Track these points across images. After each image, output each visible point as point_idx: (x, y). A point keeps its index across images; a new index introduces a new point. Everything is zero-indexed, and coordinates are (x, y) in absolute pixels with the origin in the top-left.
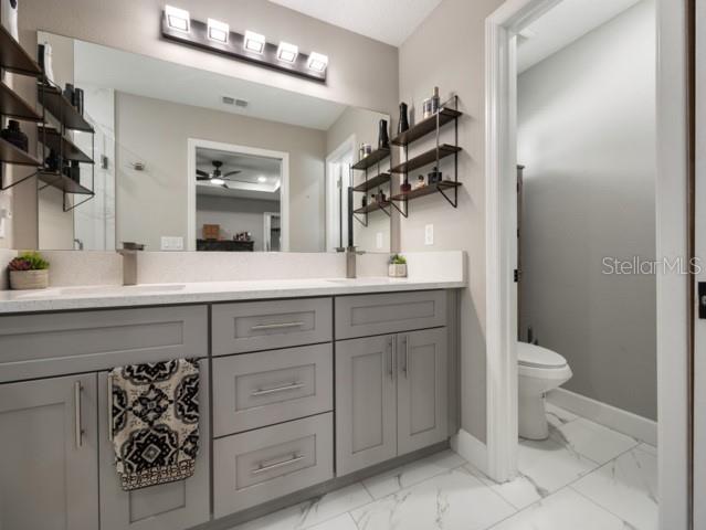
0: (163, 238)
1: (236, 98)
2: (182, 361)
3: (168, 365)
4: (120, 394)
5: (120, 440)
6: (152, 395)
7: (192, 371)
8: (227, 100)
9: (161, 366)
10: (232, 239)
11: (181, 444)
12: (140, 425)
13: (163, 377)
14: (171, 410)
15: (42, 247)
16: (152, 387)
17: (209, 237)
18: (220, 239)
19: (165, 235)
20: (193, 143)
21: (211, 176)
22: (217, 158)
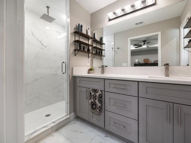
0: (123, 64)
1: (139, 22)
2: (99, 90)
3: (97, 90)
4: (91, 93)
5: (90, 101)
6: (95, 95)
7: (101, 93)
8: (137, 24)
9: (96, 90)
10: (153, 63)
11: (98, 107)
12: (93, 100)
13: (96, 92)
14: (97, 100)
15: (93, 67)
16: (95, 94)
17: (146, 62)
18: (150, 63)
19: (123, 63)
20: (129, 39)
21: (143, 45)
22: (144, 40)
